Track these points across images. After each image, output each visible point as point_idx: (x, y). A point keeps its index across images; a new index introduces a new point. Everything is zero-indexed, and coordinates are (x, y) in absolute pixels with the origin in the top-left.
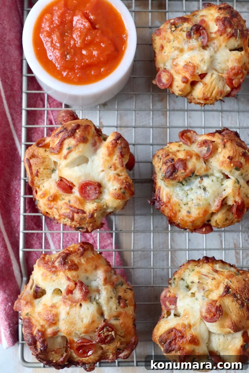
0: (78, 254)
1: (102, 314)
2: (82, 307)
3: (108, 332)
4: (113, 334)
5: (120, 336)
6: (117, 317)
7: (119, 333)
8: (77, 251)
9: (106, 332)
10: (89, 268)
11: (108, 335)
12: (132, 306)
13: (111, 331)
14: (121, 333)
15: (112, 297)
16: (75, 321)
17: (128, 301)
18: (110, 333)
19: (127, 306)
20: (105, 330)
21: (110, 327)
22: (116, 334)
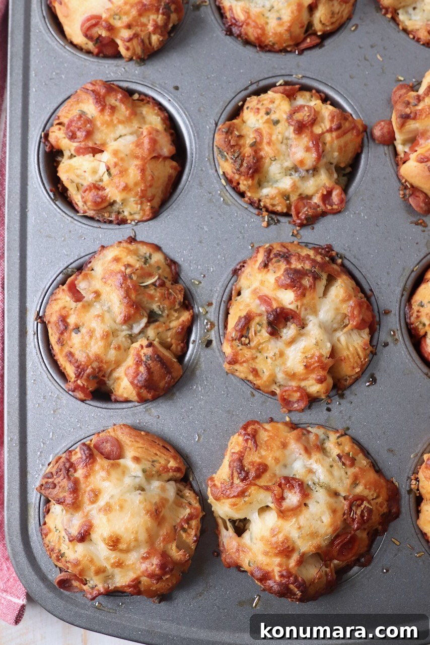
0: (250, 448)
1: (336, 494)
2: (309, 505)
3: (359, 508)
4: (367, 505)
5: (373, 499)
6: (355, 483)
7: (370, 498)
8: (246, 445)
9: (357, 509)
10: (278, 454)
11: (362, 511)
12: (359, 453)
13: (362, 504)
14: (372, 495)
15: (331, 464)
16: (314, 528)
17: (351, 453)
18: (363, 506)
19: (355, 460)
20: (354, 508)
21: (356, 501)
22: (369, 502)
